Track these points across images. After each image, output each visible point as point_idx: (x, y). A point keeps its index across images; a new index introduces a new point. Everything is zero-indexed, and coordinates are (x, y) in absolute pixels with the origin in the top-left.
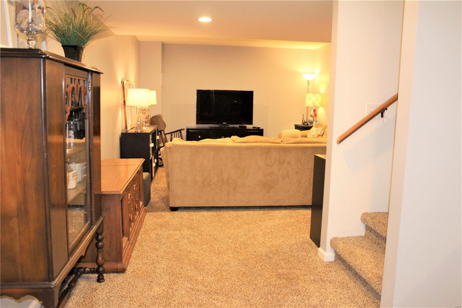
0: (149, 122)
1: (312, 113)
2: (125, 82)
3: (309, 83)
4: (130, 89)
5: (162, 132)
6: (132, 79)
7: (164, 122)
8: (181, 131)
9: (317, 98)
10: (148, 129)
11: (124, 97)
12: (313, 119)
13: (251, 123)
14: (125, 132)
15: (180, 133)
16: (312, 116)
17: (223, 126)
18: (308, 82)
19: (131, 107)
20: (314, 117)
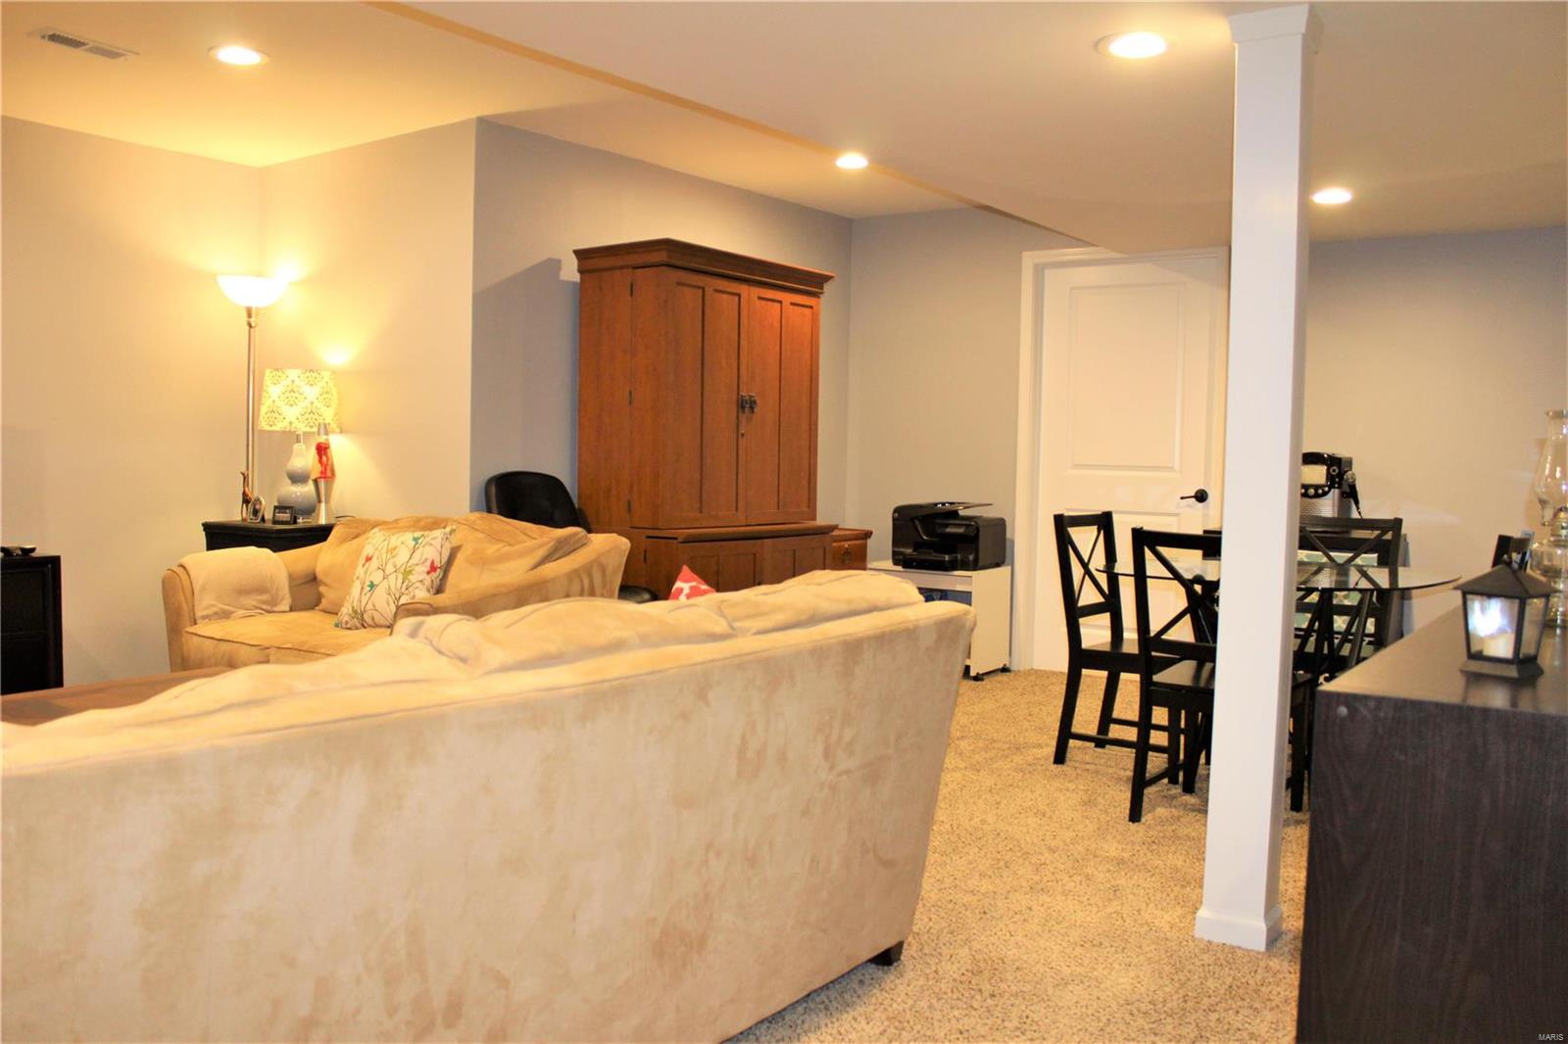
9: (327, 392)
18: (250, 315)
20: (322, 484)
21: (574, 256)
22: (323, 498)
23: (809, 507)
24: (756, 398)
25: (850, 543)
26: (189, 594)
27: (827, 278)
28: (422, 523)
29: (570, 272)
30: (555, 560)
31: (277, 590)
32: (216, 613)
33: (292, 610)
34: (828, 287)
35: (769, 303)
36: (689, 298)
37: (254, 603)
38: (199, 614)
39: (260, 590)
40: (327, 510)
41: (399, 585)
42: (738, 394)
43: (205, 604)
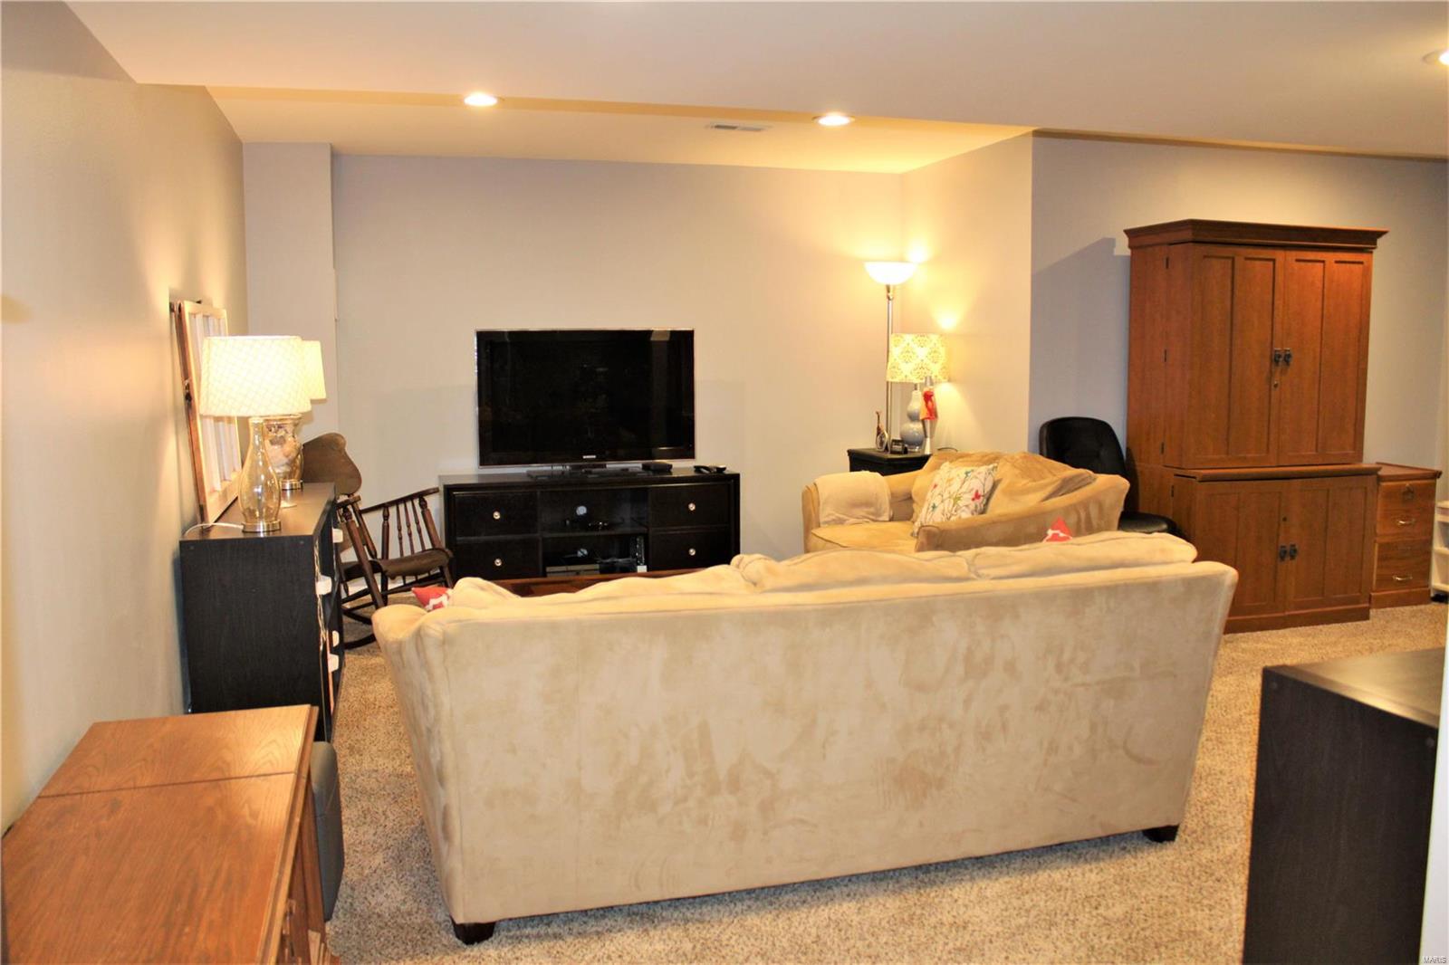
0: (298, 472)
1: (917, 404)
2: (188, 307)
3: (890, 294)
4: (215, 340)
5: (350, 508)
6: (216, 289)
7: (351, 463)
8: (426, 498)
9: (935, 352)
10: (301, 516)
11: (186, 374)
12: (924, 427)
13: (689, 452)
14: (193, 535)
15: (421, 506)
16: (921, 418)
17: (581, 467)
18: (888, 291)
19: (218, 419)
20: (928, 423)
21: (1125, 235)
22: (928, 434)
23: (1354, 449)
24: (1291, 352)
25: (1411, 482)
26: (816, 504)
27: (1380, 234)
28: (986, 458)
29: (1123, 248)
30: (1063, 495)
31: (881, 505)
32: (834, 520)
33: (892, 519)
34: (1380, 241)
35: (1310, 264)
36: (1217, 268)
37: (863, 514)
38: (822, 519)
39: (867, 504)
40: (931, 442)
41: (951, 506)
42: (1272, 348)
43: (826, 513)
